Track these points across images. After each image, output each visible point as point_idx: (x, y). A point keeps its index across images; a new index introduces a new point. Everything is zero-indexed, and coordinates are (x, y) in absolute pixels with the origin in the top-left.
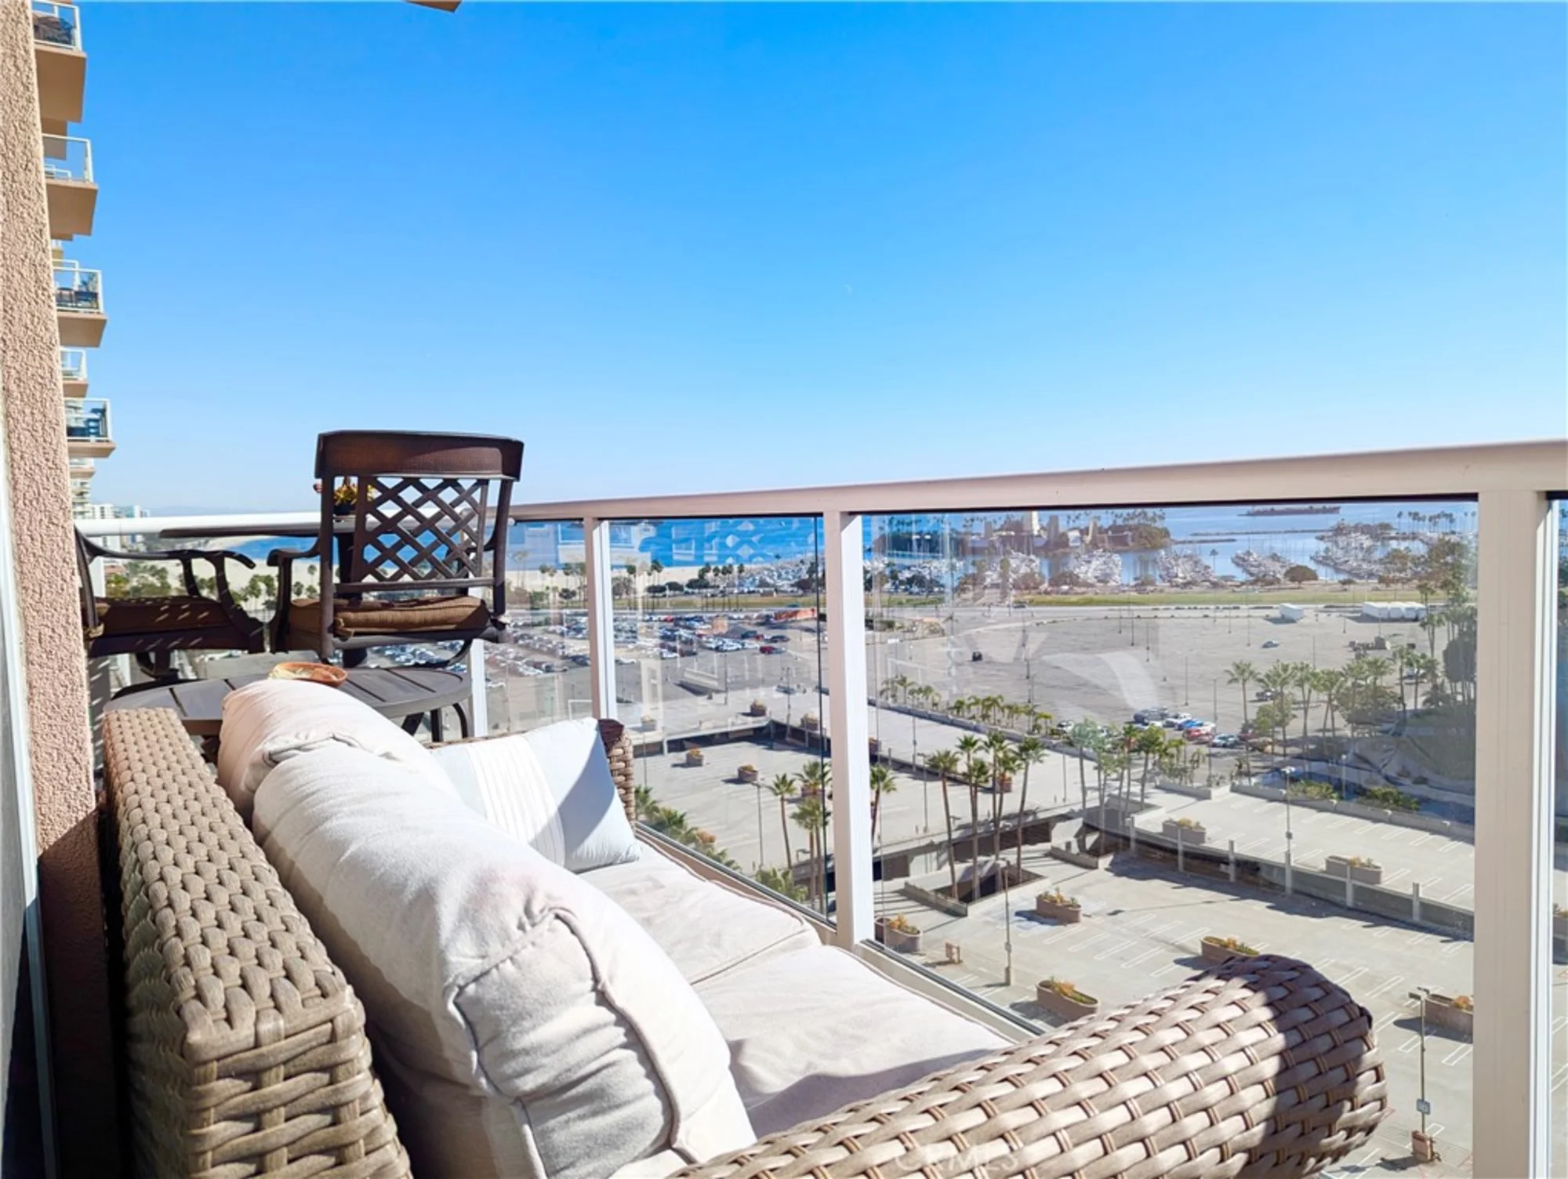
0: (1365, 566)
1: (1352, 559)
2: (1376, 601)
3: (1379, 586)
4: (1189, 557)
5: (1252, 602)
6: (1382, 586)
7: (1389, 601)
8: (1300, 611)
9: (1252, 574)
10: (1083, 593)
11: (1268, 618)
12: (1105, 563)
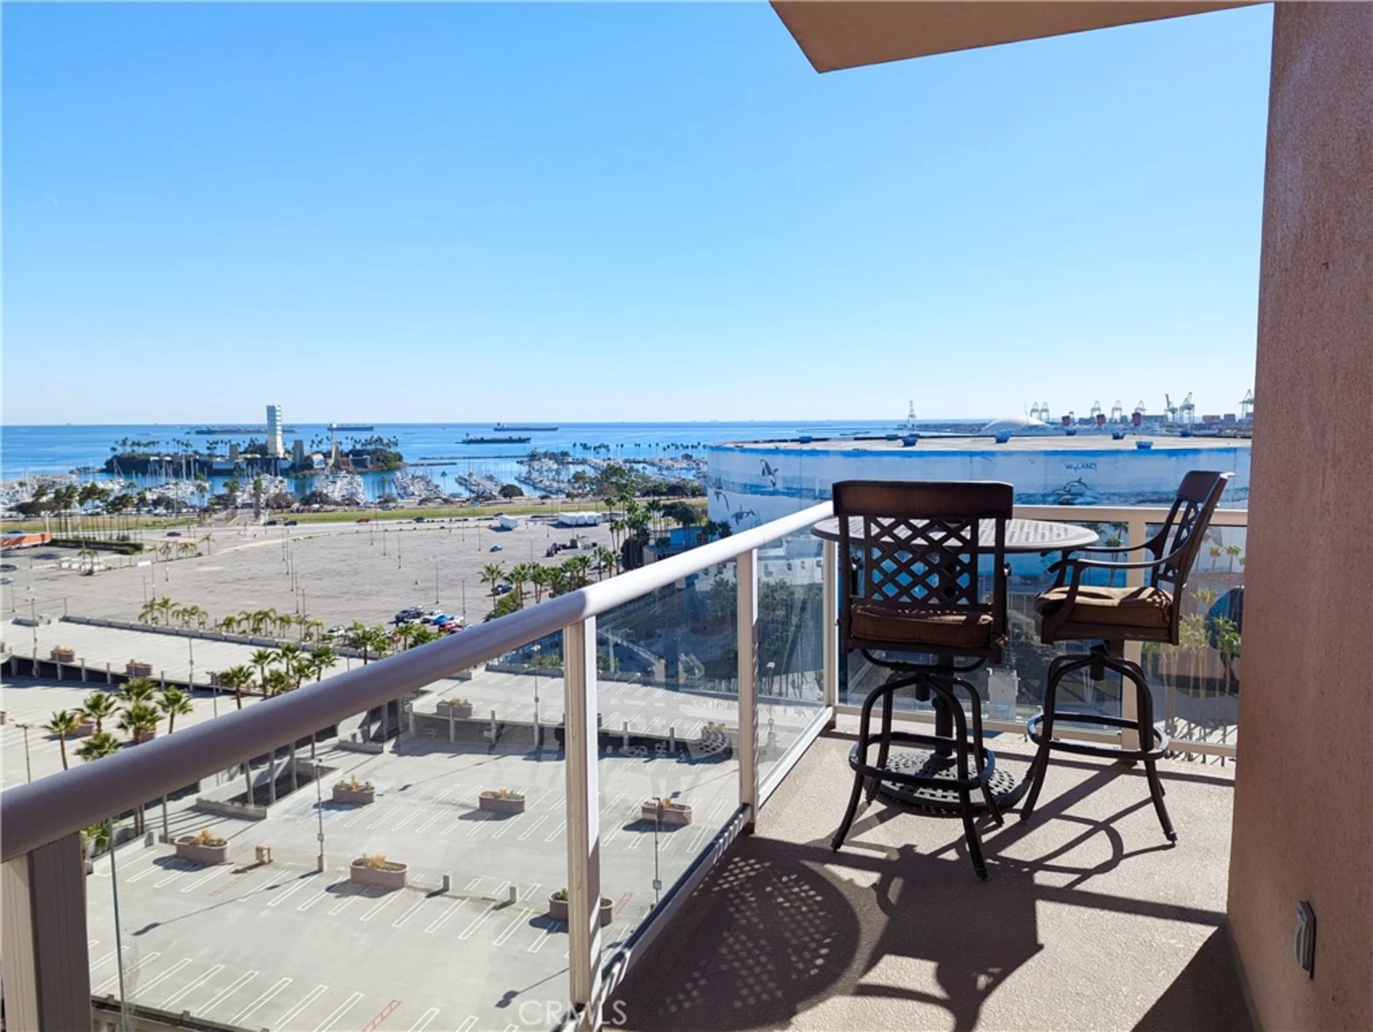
0: (555, 485)
1: (545, 479)
2: (567, 511)
3: (567, 500)
4: (422, 478)
5: (478, 515)
6: (569, 500)
7: (576, 511)
8: (516, 521)
9: (473, 492)
10: (333, 511)
11: (490, 528)
12: (350, 483)
